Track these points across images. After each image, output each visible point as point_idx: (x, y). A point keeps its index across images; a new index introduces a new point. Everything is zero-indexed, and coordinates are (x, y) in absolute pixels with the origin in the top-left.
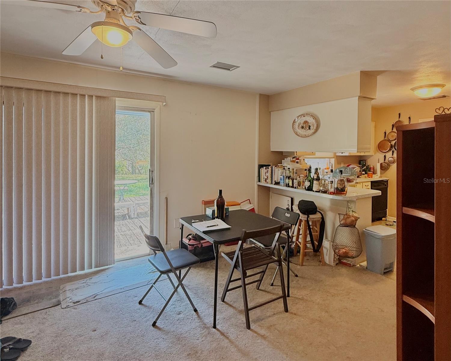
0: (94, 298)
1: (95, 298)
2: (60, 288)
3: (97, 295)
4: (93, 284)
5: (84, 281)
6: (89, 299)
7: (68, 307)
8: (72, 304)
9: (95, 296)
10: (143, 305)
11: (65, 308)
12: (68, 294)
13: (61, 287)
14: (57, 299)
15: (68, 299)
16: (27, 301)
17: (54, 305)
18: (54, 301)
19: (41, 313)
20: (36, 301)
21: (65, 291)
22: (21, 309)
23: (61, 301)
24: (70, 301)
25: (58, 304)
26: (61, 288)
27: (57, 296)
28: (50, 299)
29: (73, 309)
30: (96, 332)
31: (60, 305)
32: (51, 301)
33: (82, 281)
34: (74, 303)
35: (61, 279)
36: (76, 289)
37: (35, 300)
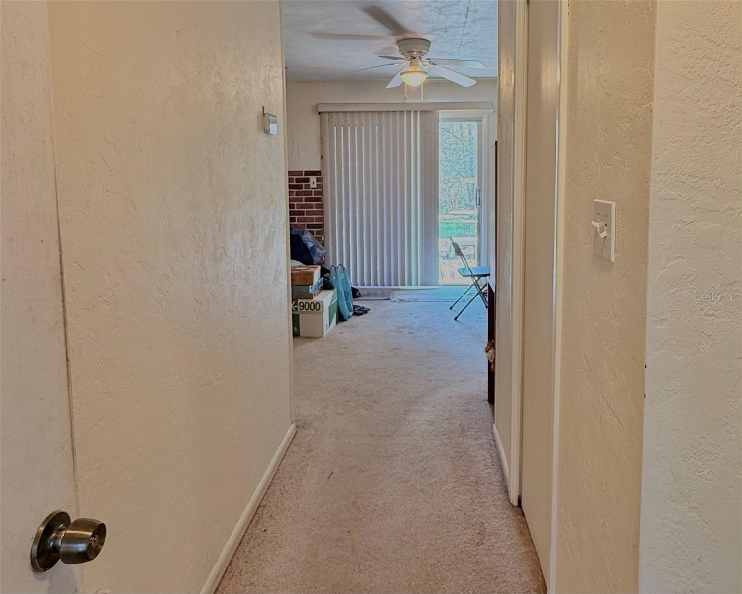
0: (415, 300)
7: (395, 302)
8: (398, 301)
11: (393, 303)
12: (397, 295)
14: (388, 296)
17: (385, 299)
18: (386, 297)
19: (376, 302)
20: (374, 296)
21: (394, 294)
22: (364, 297)
23: (391, 297)
24: (397, 298)
28: (383, 296)
29: (399, 305)
31: (390, 300)
34: (400, 300)
36: (403, 294)
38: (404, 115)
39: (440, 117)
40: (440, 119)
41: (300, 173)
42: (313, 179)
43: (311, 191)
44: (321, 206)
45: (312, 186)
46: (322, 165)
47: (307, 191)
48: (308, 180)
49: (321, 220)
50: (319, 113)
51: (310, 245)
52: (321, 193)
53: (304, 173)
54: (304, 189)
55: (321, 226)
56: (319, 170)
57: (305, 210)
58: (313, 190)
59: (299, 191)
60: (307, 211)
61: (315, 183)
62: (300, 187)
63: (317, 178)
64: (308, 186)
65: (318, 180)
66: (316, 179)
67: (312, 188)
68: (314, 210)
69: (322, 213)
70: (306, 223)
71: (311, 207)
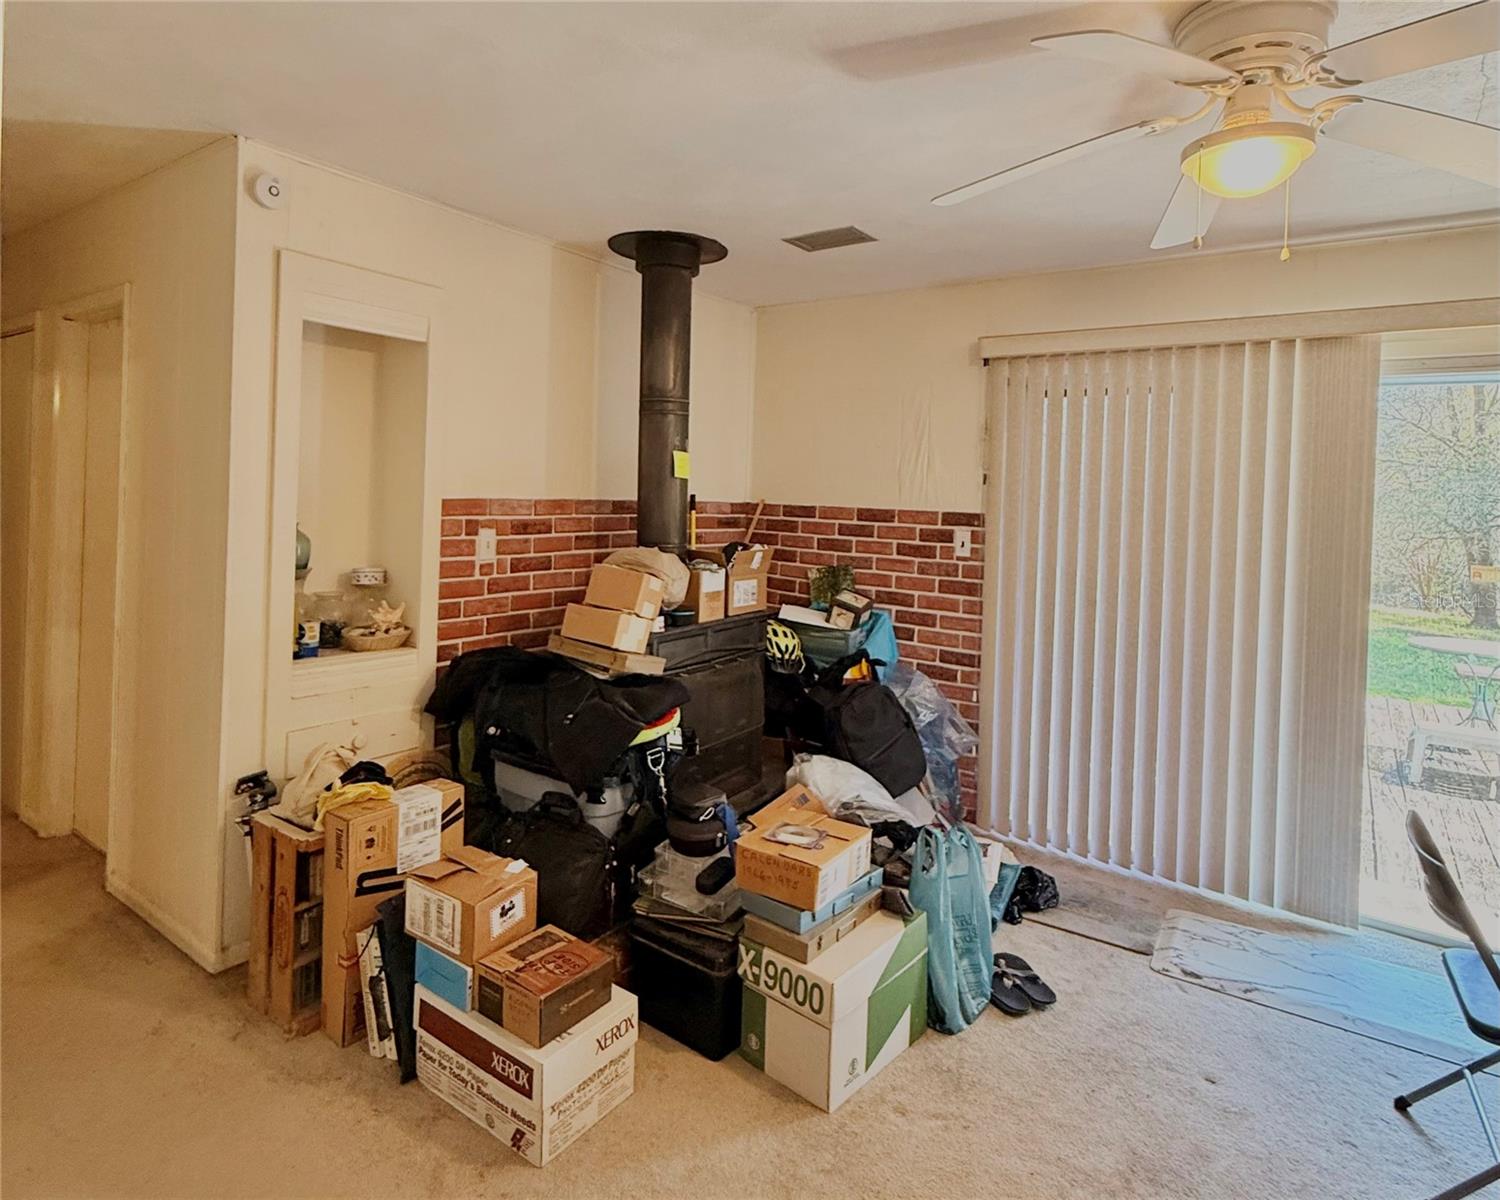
0: (1246, 991)
1: (1249, 996)
2: (1164, 913)
3: (1257, 989)
4: (1257, 952)
5: (1234, 930)
6: (1229, 987)
7: (1165, 972)
8: (1176, 972)
9: (1248, 986)
10: (1408, 1117)
11: (1158, 972)
12: (1178, 939)
13: (1171, 913)
14: (1147, 938)
15: (1172, 953)
16: (1083, 904)
17: (1134, 948)
18: (1140, 938)
19: (1101, 950)
20: (1100, 915)
21: (1173, 928)
22: (1064, 914)
23: (1157, 947)
24: (1176, 960)
25: (1146, 952)
26: (1167, 917)
27: (1151, 930)
28: (1133, 928)
29: (1176, 987)
30: (1213, 1086)
31: (1149, 957)
32: (1132, 935)
33: (1228, 926)
34: (1185, 973)
35: (1177, 893)
36: (1204, 939)
37: (1099, 912)
39: (1382, 358)
40: (1382, 364)
41: (931, 517)
42: (962, 534)
43: (957, 566)
44: (977, 608)
45: (959, 552)
46: (988, 500)
47: (948, 565)
48: (948, 537)
49: (977, 644)
50: (986, 362)
51: (925, 717)
52: (979, 573)
53: (940, 516)
54: (938, 560)
55: (973, 661)
56: (978, 511)
57: (939, 613)
58: (961, 563)
59: (926, 563)
60: (942, 617)
61: (968, 545)
62: (930, 553)
63: (973, 532)
64: (948, 553)
65: (975, 538)
66: (970, 533)
67: (958, 559)
68: (960, 615)
69: (978, 626)
70: (939, 648)
71: (953, 607)
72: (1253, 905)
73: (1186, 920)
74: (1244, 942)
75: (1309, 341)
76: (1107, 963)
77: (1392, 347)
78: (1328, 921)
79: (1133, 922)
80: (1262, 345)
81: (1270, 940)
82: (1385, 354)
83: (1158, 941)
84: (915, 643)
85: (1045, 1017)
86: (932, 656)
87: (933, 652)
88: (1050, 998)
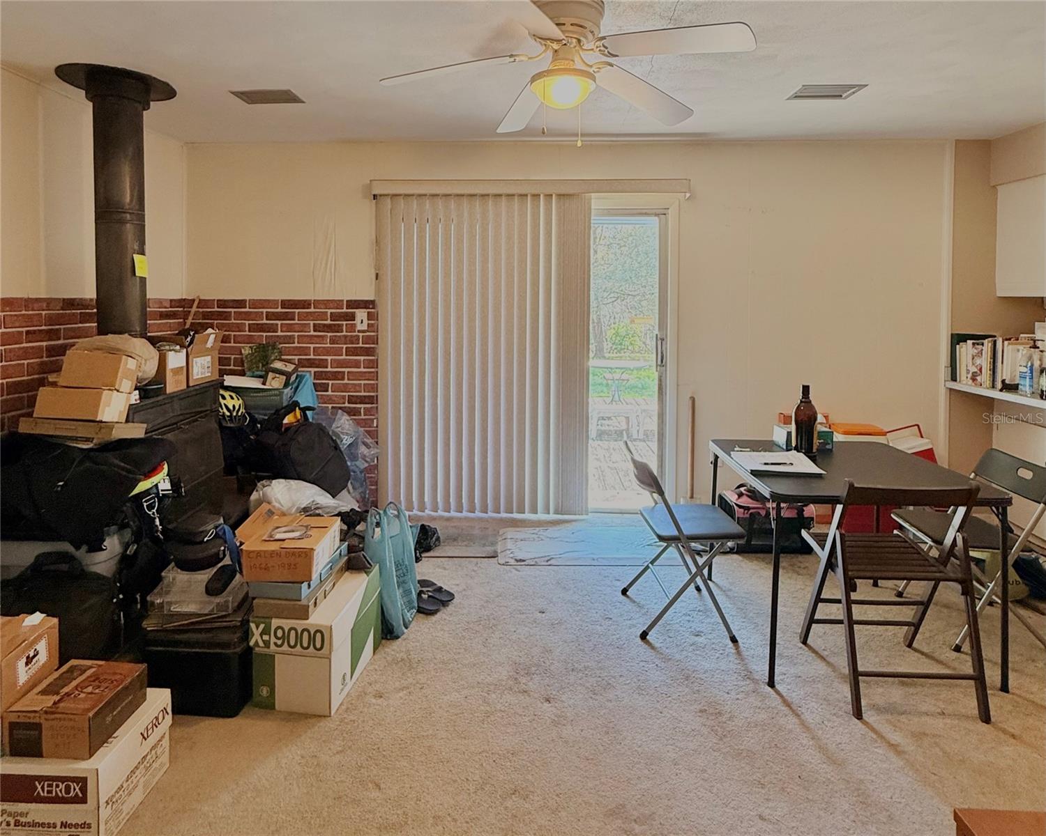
0: (547, 561)
1: (549, 563)
2: (498, 533)
3: (552, 558)
4: (548, 539)
5: (535, 531)
6: (539, 561)
7: (506, 564)
8: (512, 562)
9: (548, 558)
10: (628, 597)
11: (503, 565)
12: (510, 544)
13: (501, 532)
14: (493, 548)
15: (508, 552)
16: (454, 539)
17: (487, 556)
18: (489, 550)
19: (470, 562)
20: (465, 543)
21: (505, 539)
22: (445, 548)
23: (499, 551)
24: (512, 555)
25: (495, 555)
26: (500, 534)
27: (493, 544)
28: (484, 545)
29: (514, 570)
30: (544, 615)
31: (496, 558)
32: (484, 549)
33: (531, 530)
34: (517, 561)
35: (501, 520)
36: (522, 540)
37: (464, 541)
38: (527, 199)
39: (593, 207)
40: (592, 211)
41: (338, 303)
42: (361, 314)
43: (359, 336)
44: (374, 364)
45: (359, 327)
46: (378, 290)
47: (351, 336)
48: (352, 317)
49: (374, 388)
50: (375, 197)
51: (346, 441)
52: (375, 340)
53: (345, 303)
54: (344, 333)
55: (372, 400)
56: (372, 299)
57: (346, 370)
58: (361, 334)
59: (335, 336)
60: (348, 372)
61: (366, 322)
62: (338, 329)
63: (368, 312)
64: (352, 328)
65: (370, 316)
66: (366, 314)
67: (359, 331)
68: (362, 370)
69: (376, 376)
70: (347, 394)
71: (357, 364)
72: (541, 516)
73: (510, 533)
74: (541, 536)
75: (559, 196)
76: (476, 569)
77: (597, 202)
78: (575, 514)
79: (483, 542)
80: (536, 196)
81: (552, 532)
82: (595, 205)
83: (499, 548)
84: (330, 393)
85: (451, 608)
86: (343, 400)
87: (344, 397)
88: (452, 596)
